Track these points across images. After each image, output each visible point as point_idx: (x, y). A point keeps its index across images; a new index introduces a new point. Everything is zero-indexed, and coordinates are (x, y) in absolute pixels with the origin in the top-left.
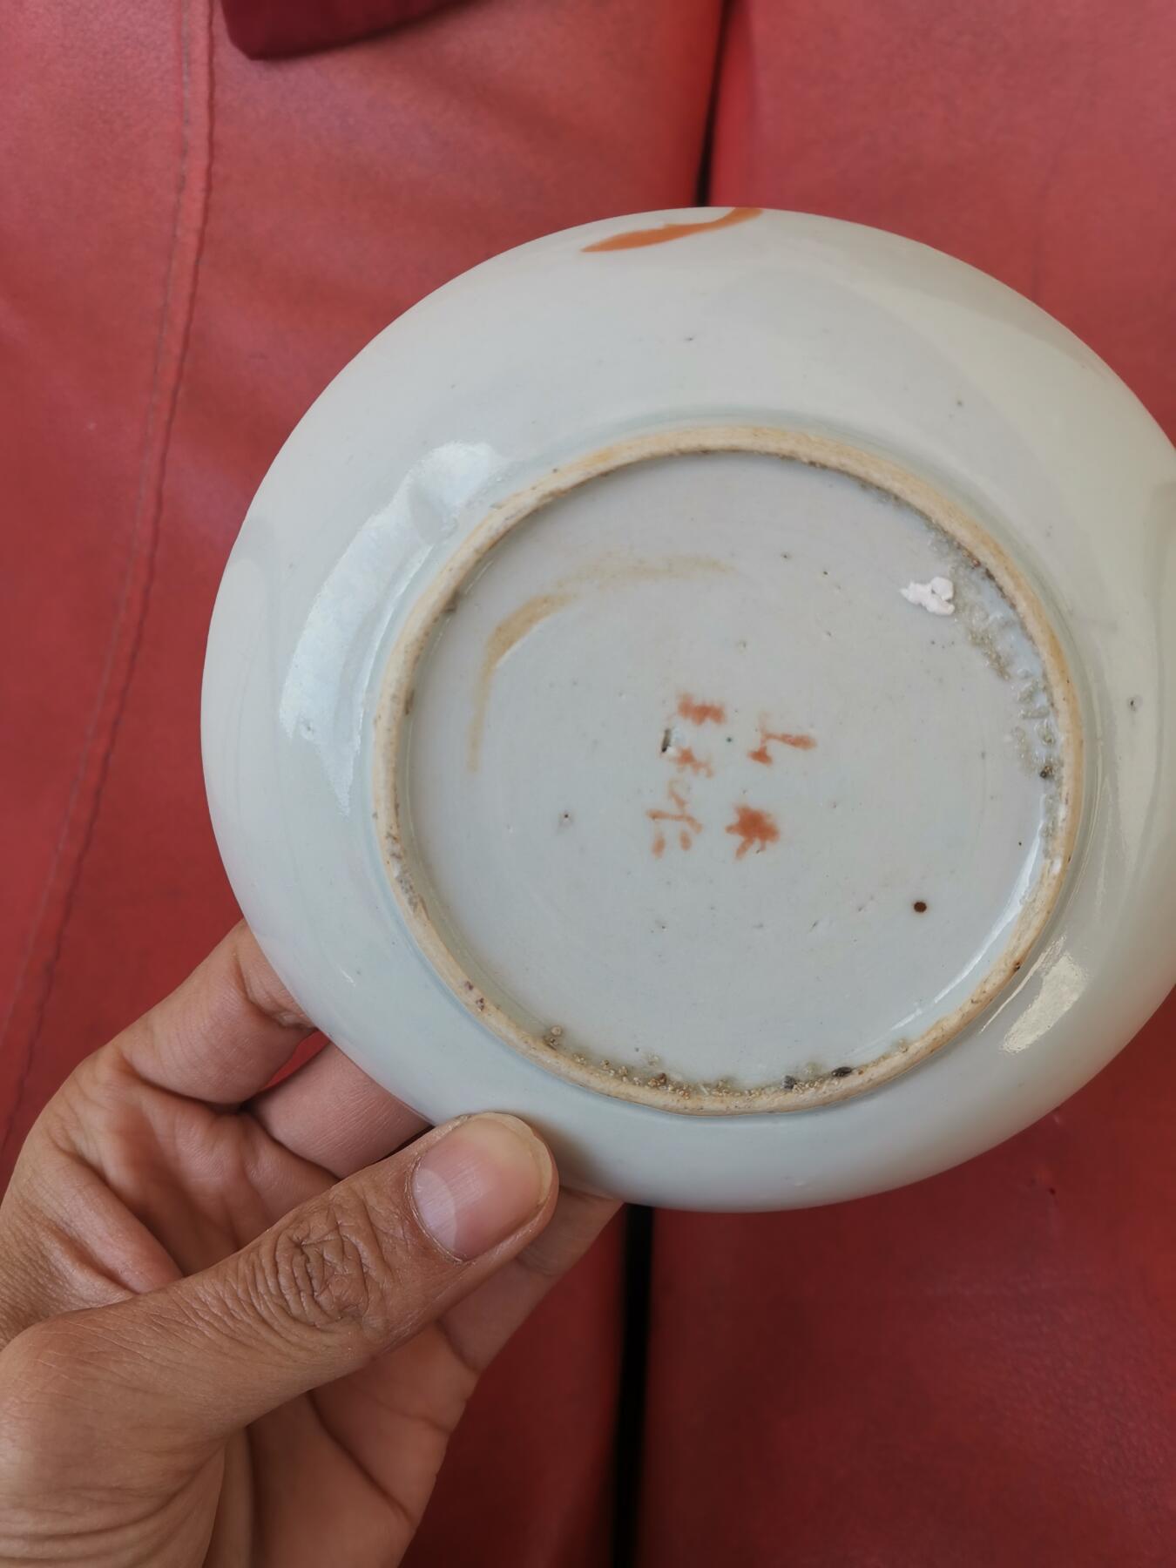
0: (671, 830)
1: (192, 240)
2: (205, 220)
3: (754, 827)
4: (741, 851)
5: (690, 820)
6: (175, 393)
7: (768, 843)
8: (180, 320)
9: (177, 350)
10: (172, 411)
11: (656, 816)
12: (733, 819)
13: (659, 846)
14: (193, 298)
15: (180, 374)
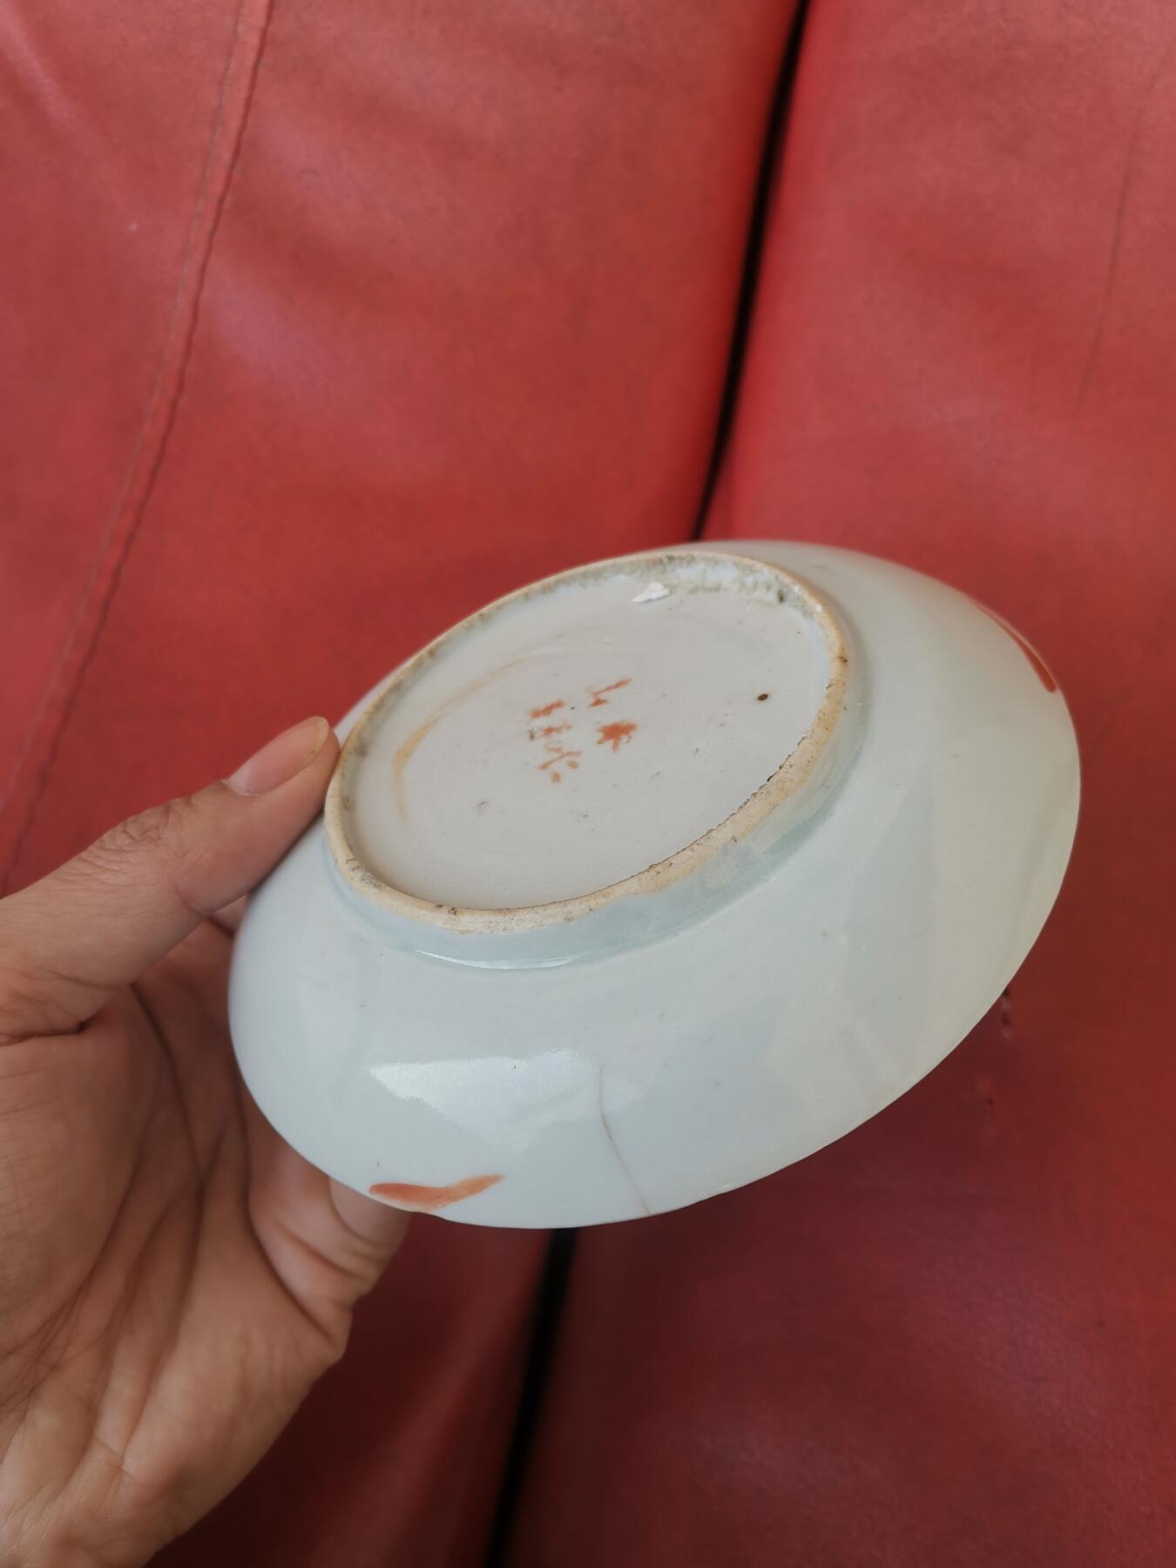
0: (559, 767)
1: (253, 39)
2: (269, 18)
3: (615, 732)
4: (615, 747)
5: (570, 754)
6: (221, 201)
7: (632, 733)
8: (234, 124)
9: (227, 156)
10: (217, 222)
11: (544, 767)
12: (600, 736)
13: (556, 778)
14: (249, 102)
15: (229, 179)
